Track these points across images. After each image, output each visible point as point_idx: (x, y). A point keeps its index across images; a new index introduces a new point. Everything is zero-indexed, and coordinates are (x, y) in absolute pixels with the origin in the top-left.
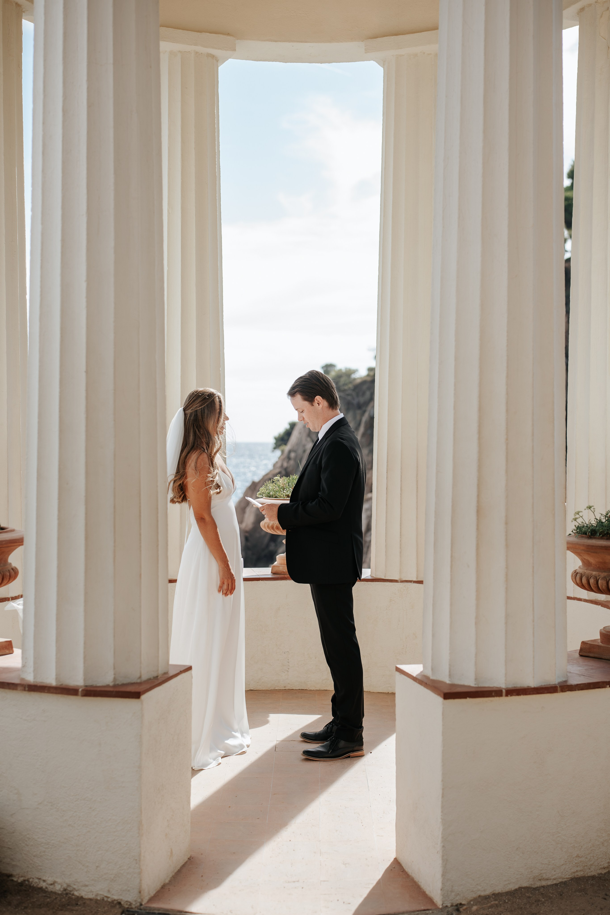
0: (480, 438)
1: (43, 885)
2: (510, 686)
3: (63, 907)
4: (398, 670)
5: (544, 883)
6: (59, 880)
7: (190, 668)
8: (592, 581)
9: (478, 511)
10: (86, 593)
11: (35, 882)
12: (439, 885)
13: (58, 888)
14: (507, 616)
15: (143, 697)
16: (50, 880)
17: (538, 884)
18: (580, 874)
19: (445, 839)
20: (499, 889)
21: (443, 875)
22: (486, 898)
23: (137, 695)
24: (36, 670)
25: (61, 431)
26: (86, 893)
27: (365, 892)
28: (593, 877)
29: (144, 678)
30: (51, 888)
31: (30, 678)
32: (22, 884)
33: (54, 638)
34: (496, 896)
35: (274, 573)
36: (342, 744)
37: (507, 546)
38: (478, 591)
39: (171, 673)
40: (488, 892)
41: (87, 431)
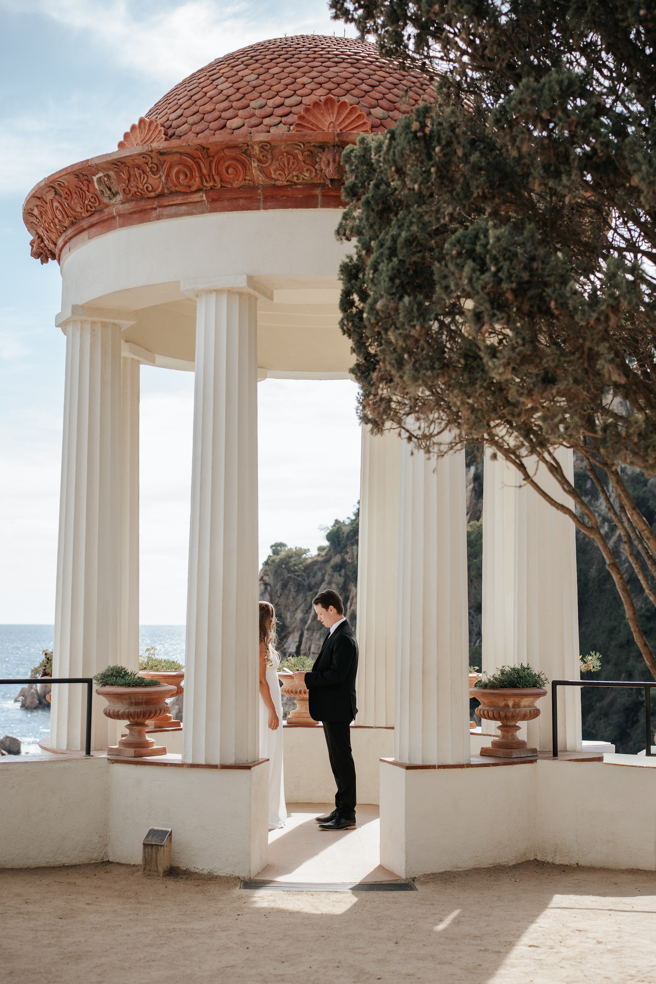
0: (423, 635)
1: (197, 871)
2: (440, 764)
3: (210, 879)
4: (381, 760)
5: (458, 870)
6: (206, 868)
7: (268, 760)
8: (485, 712)
9: (423, 673)
10: (221, 715)
11: (192, 870)
12: (404, 867)
13: (205, 872)
14: (438, 727)
15: (252, 769)
16: (201, 868)
17: (455, 870)
18: (478, 866)
19: (407, 843)
20: (435, 871)
21: (406, 862)
22: (428, 875)
23: (249, 768)
24: (193, 757)
25: (209, 631)
26: (221, 873)
27: (365, 875)
28: (485, 868)
29: (249, 761)
30: (201, 872)
31: (190, 761)
32: (185, 871)
33: (204, 739)
34: (433, 874)
35: (288, 723)
36: (343, 821)
37: (438, 690)
38: (423, 714)
39: (260, 761)
40: (429, 872)
41: (223, 631)
